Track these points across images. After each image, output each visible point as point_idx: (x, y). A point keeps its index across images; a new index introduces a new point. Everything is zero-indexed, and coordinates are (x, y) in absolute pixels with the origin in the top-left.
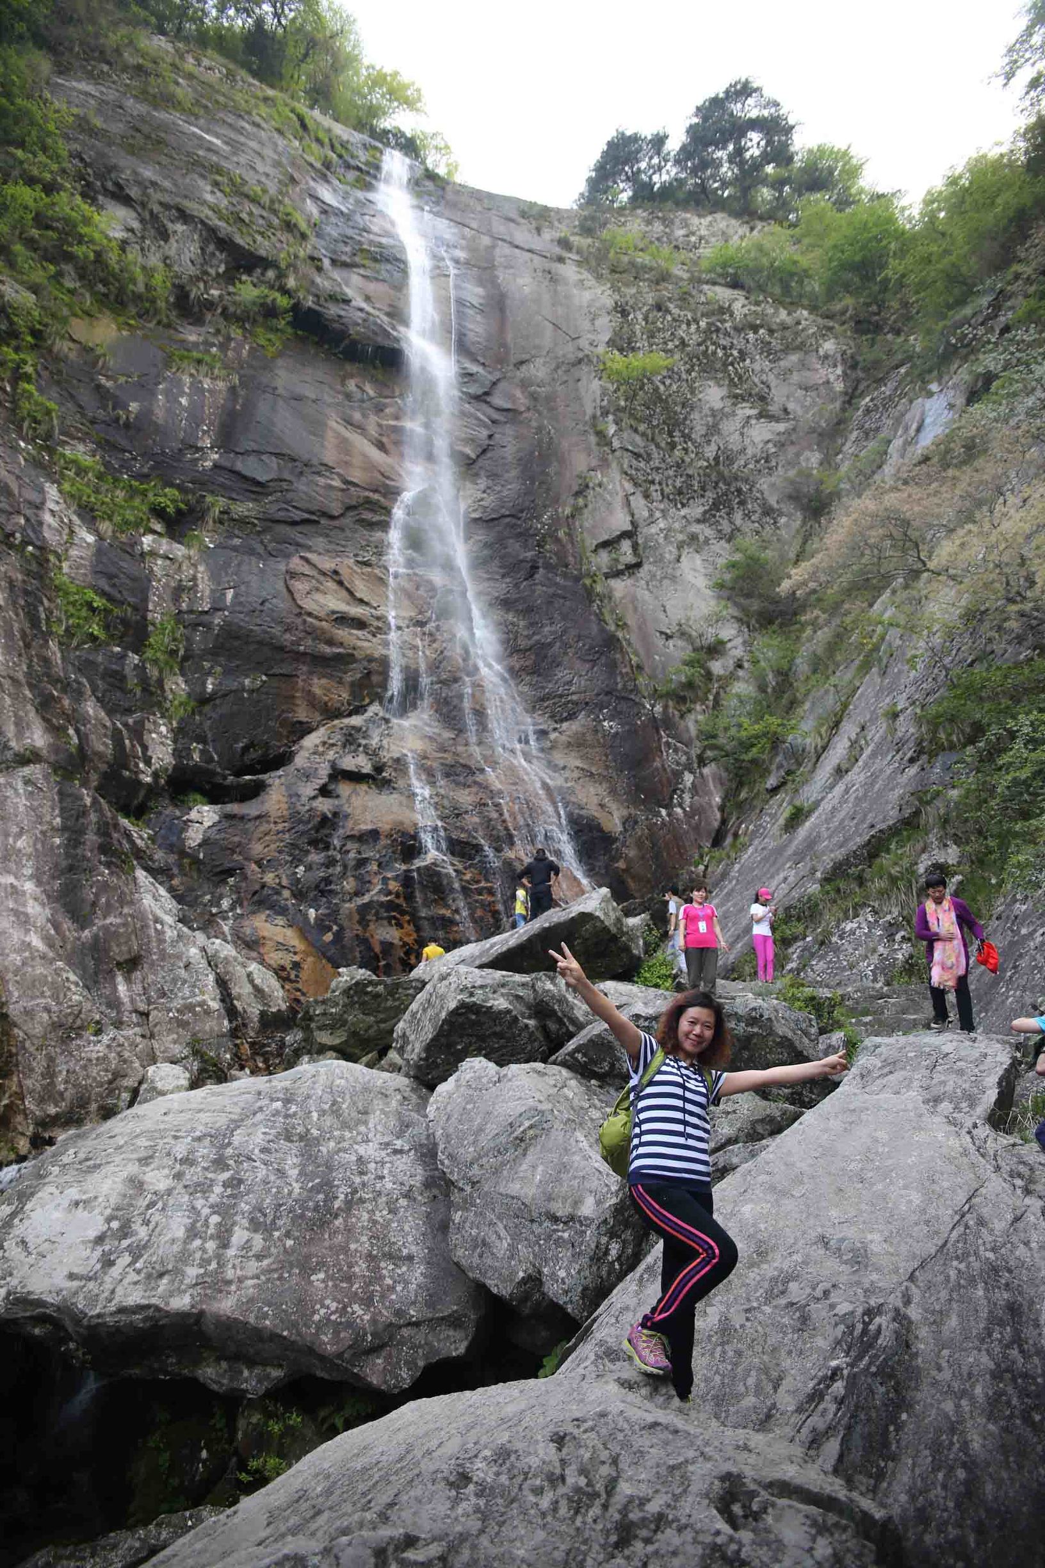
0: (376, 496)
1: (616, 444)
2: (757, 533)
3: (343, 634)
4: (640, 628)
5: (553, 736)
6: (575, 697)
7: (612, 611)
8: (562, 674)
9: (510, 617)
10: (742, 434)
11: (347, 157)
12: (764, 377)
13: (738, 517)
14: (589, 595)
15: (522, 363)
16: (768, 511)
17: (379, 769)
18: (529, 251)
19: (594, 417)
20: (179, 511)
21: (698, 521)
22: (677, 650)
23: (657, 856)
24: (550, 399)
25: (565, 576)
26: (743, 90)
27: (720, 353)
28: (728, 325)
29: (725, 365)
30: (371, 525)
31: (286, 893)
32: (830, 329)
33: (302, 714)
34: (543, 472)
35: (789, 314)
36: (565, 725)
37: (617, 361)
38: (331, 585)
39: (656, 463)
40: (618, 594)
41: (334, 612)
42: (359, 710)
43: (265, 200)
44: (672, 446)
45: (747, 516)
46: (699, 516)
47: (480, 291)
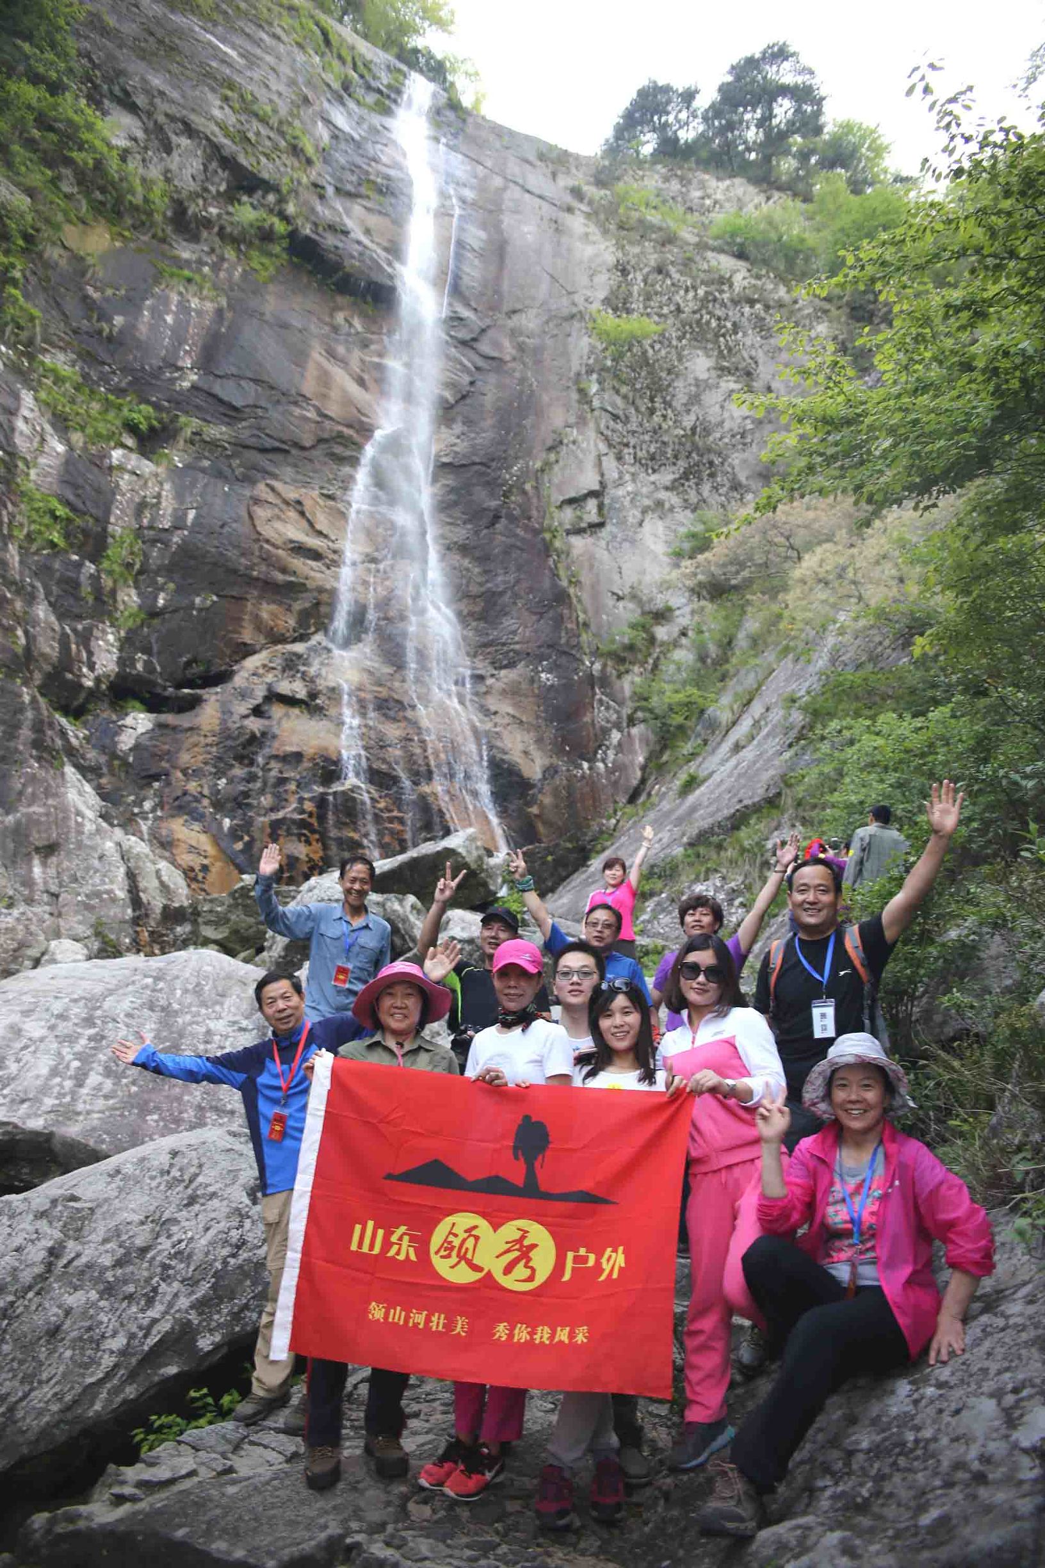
0: (348, 431)
1: (596, 403)
2: (723, 506)
3: (299, 564)
4: (593, 587)
5: (490, 681)
6: (517, 647)
7: (568, 568)
8: (509, 623)
9: (466, 562)
10: (722, 407)
11: (368, 77)
12: (753, 353)
13: (706, 488)
14: (547, 549)
15: (514, 312)
16: (736, 486)
17: (313, 695)
18: (540, 197)
19: (578, 374)
20: (152, 429)
21: (667, 488)
22: (627, 612)
23: (571, 805)
24: (538, 351)
25: (526, 528)
26: (780, 54)
27: (714, 323)
28: (726, 296)
29: (717, 336)
30: (340, 460)
31: (206, 802)
32: (826, 312)
33: (247, 635)
34: (519, 425)
35: (788, 292)
36: (503, 672)
37: (609, 321)
38: (292, 514)
39: (633, 426)
40: (575, 552)
41: (292, 541)
42: (303, 638)
43: (274, 121)
44: (652, 411)
45: (715, 488)
46: (668, 484)
47: (483, 235)
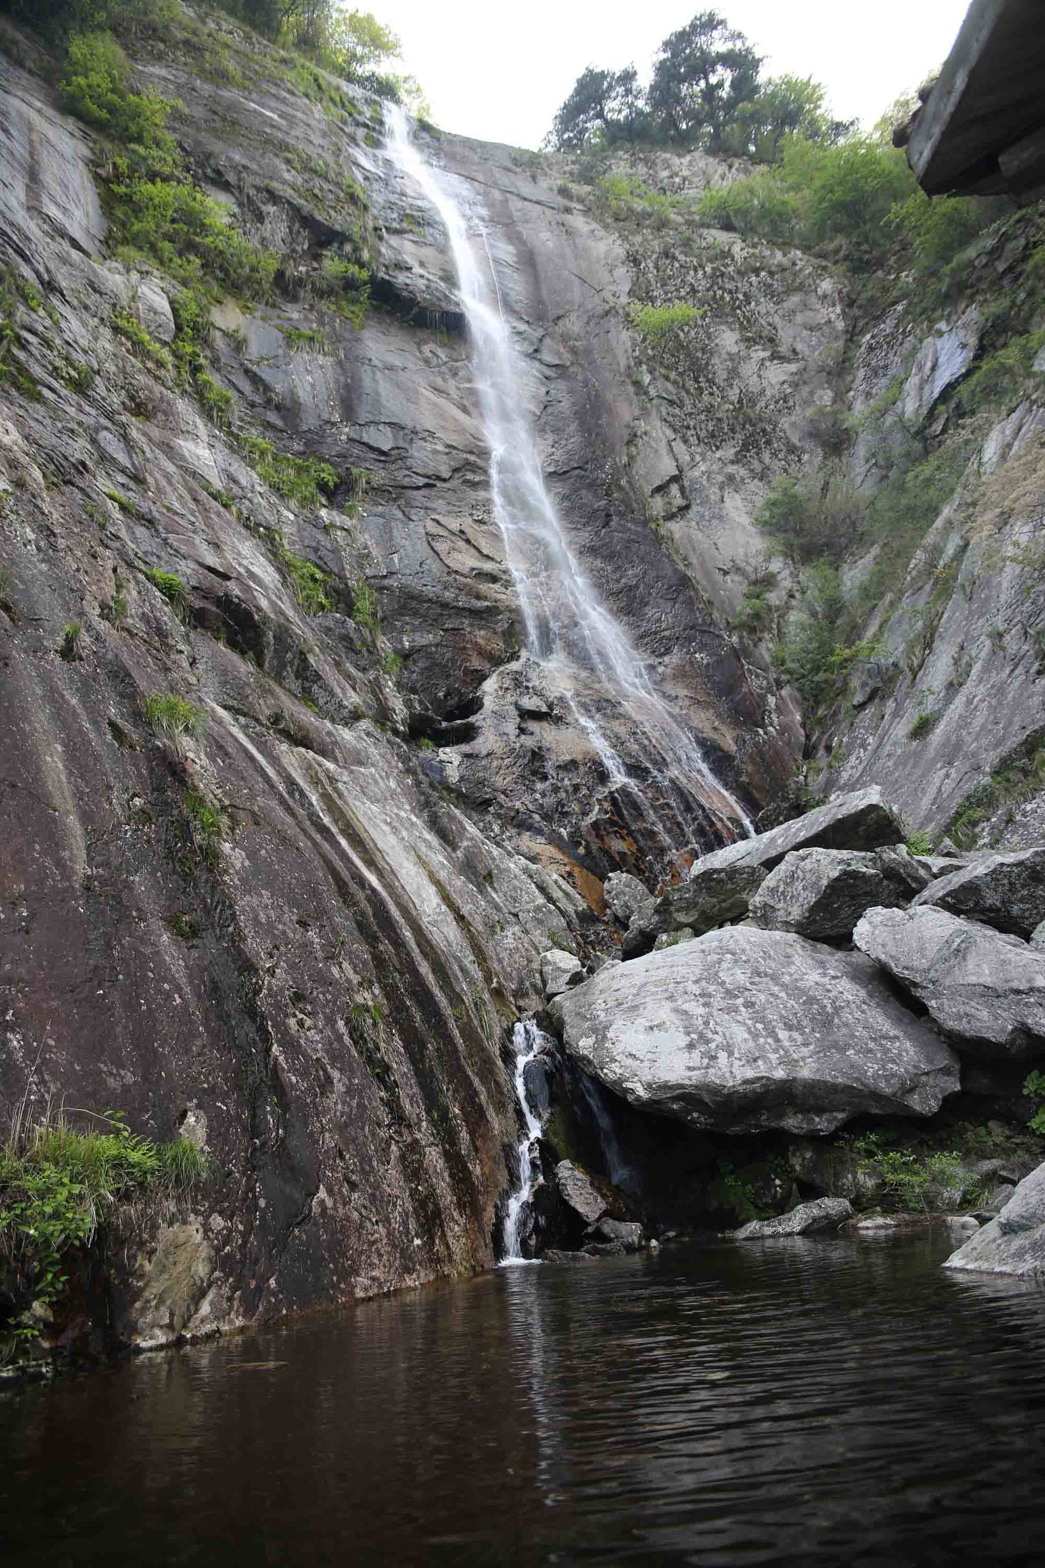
0: (472, 458)
1: (653, 392)
2: (785, 471)
3: (485, 587)
4: (701, 565)
5: (661, 669)
6: (667, 633)
7: (677, 552)
8: (651, 612)
9: (598, 563)
10: (759, 376)
11: (356, 115)
12: (770, 319)
13: (766, 456)
14: (658, 540)
15: (559, 318)
16: (792, 449)
17: (550, 706)
18: (537, 202)
19: (629, 367)
20: (336, 485)
21: (733, 462)
22: (735, 586)
23: (768, 770)
24: (588, 351)
25: (633, 520)
26: (709, 23)
27: (727, 297)
28: (731, 269)
29: (734, 309)
30: (474, 485)
31: (537, 817)
32: (824, 268)
33: (476, 663)
34: (598, 425)
35: (785, 255)
36: (666, 659)
37: (639, 311)
38: (461, 544)
39: (688, 408)
40: (677, 536)
41: (473, 569)
42: (514, 657)
43: (331, 175)
44: (700, 390)
45: (774, 455)
46: (732, 457)
47: (511, 248)
